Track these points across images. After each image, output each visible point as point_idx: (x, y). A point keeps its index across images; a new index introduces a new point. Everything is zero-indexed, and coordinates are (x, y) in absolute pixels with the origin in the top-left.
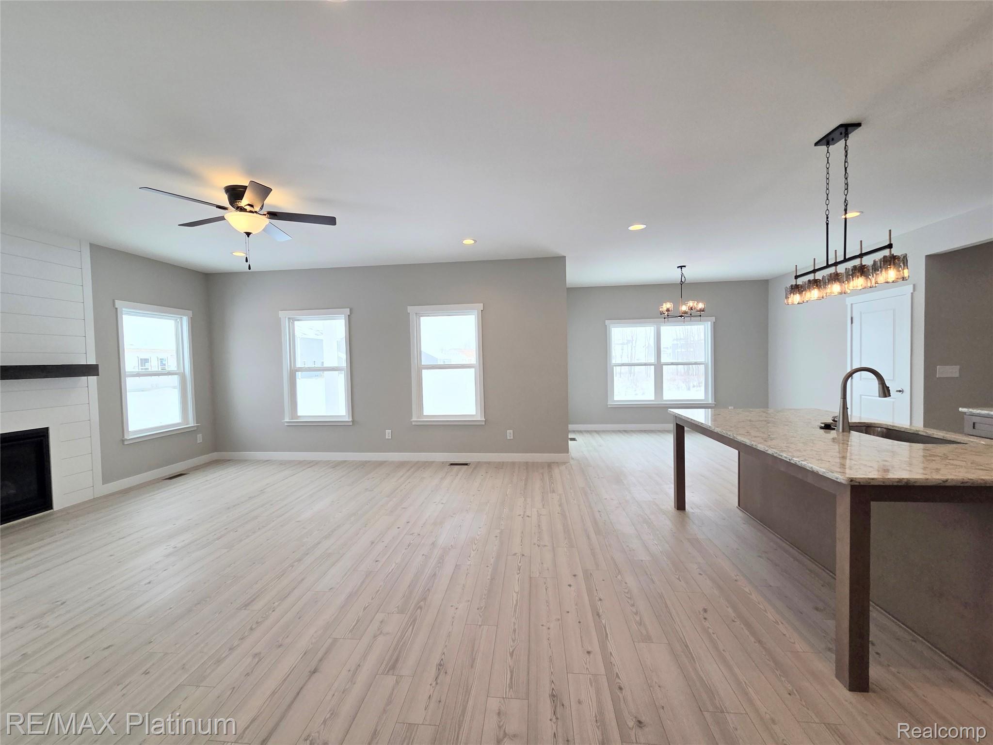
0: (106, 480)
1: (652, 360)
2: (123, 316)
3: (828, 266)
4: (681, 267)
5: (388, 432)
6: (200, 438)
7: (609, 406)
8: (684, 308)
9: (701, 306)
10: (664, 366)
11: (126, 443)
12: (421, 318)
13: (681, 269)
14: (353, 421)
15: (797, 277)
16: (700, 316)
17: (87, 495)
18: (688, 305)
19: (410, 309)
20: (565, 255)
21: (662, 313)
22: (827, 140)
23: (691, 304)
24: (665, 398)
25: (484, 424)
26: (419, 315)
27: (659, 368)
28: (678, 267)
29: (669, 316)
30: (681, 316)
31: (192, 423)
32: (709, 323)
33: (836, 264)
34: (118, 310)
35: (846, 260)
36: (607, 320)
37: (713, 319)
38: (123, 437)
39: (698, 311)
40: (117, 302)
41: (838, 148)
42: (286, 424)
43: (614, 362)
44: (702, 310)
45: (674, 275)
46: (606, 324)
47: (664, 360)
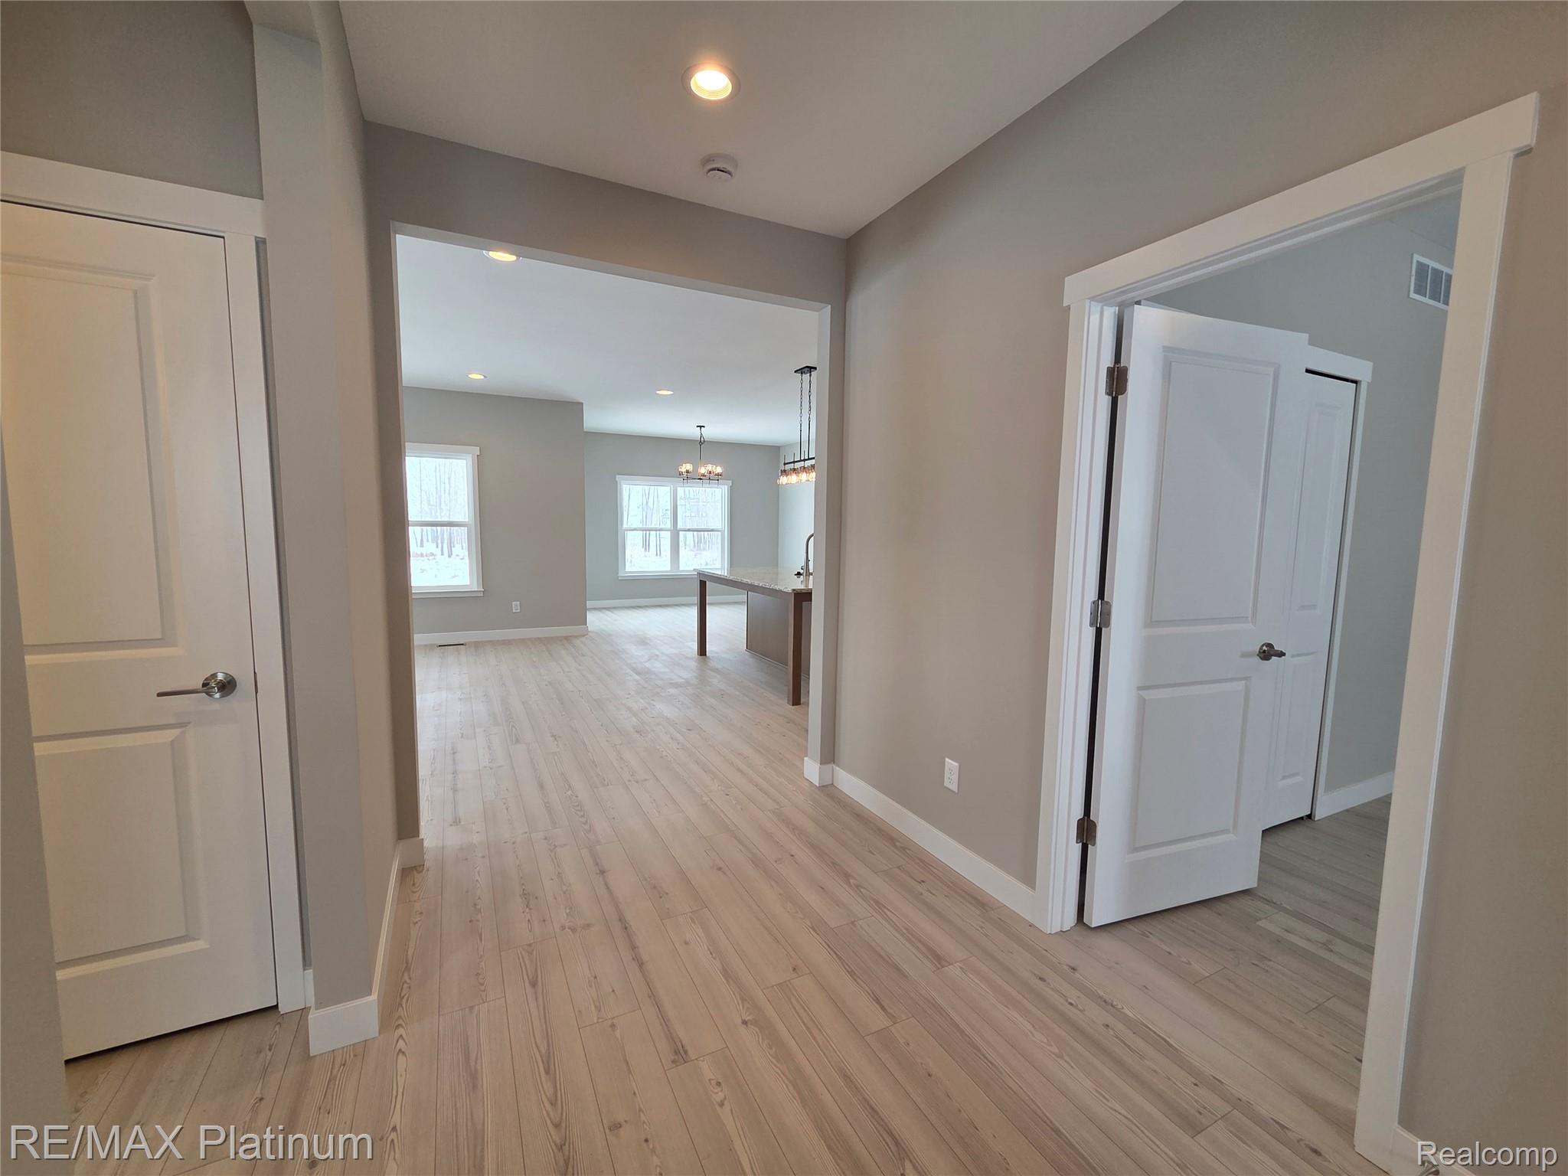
1: (668, 525)
3: (801, 461)
4: (701, 427)
7: (620, 579)
8: (703, 470)
9: (719, 470)
10: (681, 533)
15: (785, 464)
16: (718, 479)
18: (707, 468)
20: (581, 401)
21: (681, 474)
22: (801, 371)
23: (710, 467)
24: (681, 568)
25: (482, 595)
27: (675, 533)
28: (697, 426)
29: (688, 477)
30: (700, 479)
32: (726, 487)
33: (804, 460)
35: (809, 459)
36: (619, 474)
37: (730, 483)
39: (716, 475)
41: (806, 376)
43: (625, 526)
44: (718, 475)
45: (695, 433)
46: (617, 479)
47: (680, 526)
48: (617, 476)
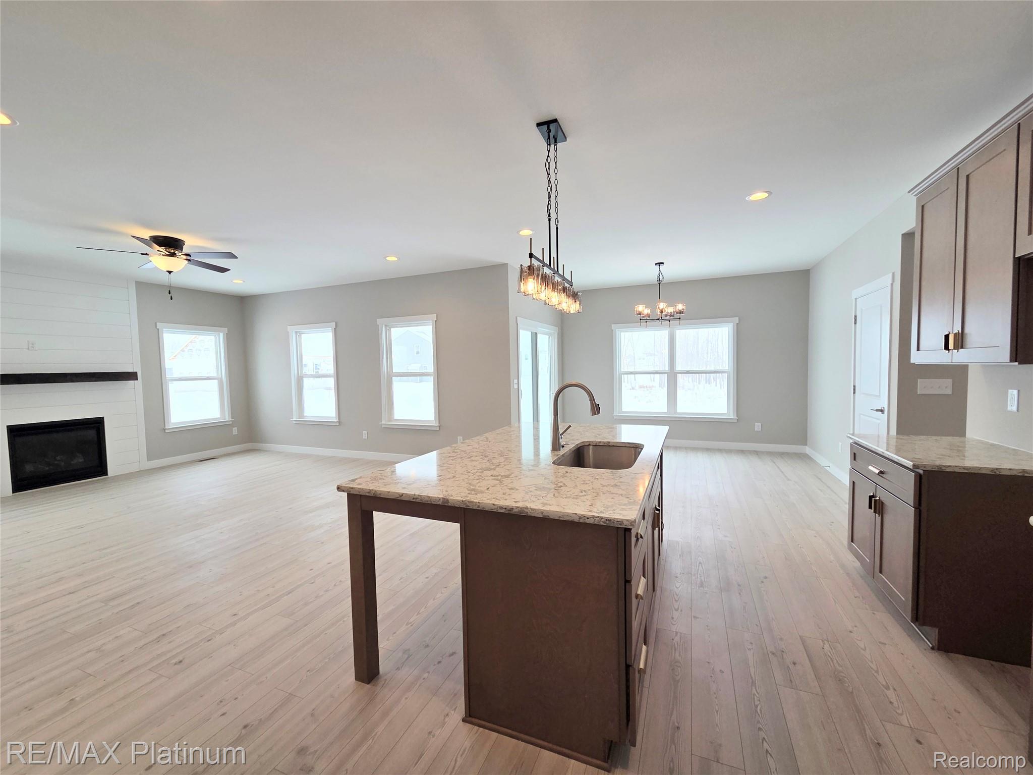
0: (150, 458)
1: (667, 369)
2: (164, 334)
4: (659, 264)
5: (365, 432)
6: (235, 431)
7: (615, 418)
11: (167, 431)
12: (392, 329)
13: (659, 266)
14: (339, 422)
16: (680, 319)
17: (135, 468)
19: (379, 321)
25: (438, 429)
26: (388, 328)
27: (672, 376)
28: (656, 264)
31: (228, 418)
32: (732, 324)
34: (160, 331)
37: (736, 320)
38: (165, 426)
40: (158, 323)
42: (294, 422)
45: (650, 274)
46: (613, 328)
47: (679, 368)
48: (613, 325)
